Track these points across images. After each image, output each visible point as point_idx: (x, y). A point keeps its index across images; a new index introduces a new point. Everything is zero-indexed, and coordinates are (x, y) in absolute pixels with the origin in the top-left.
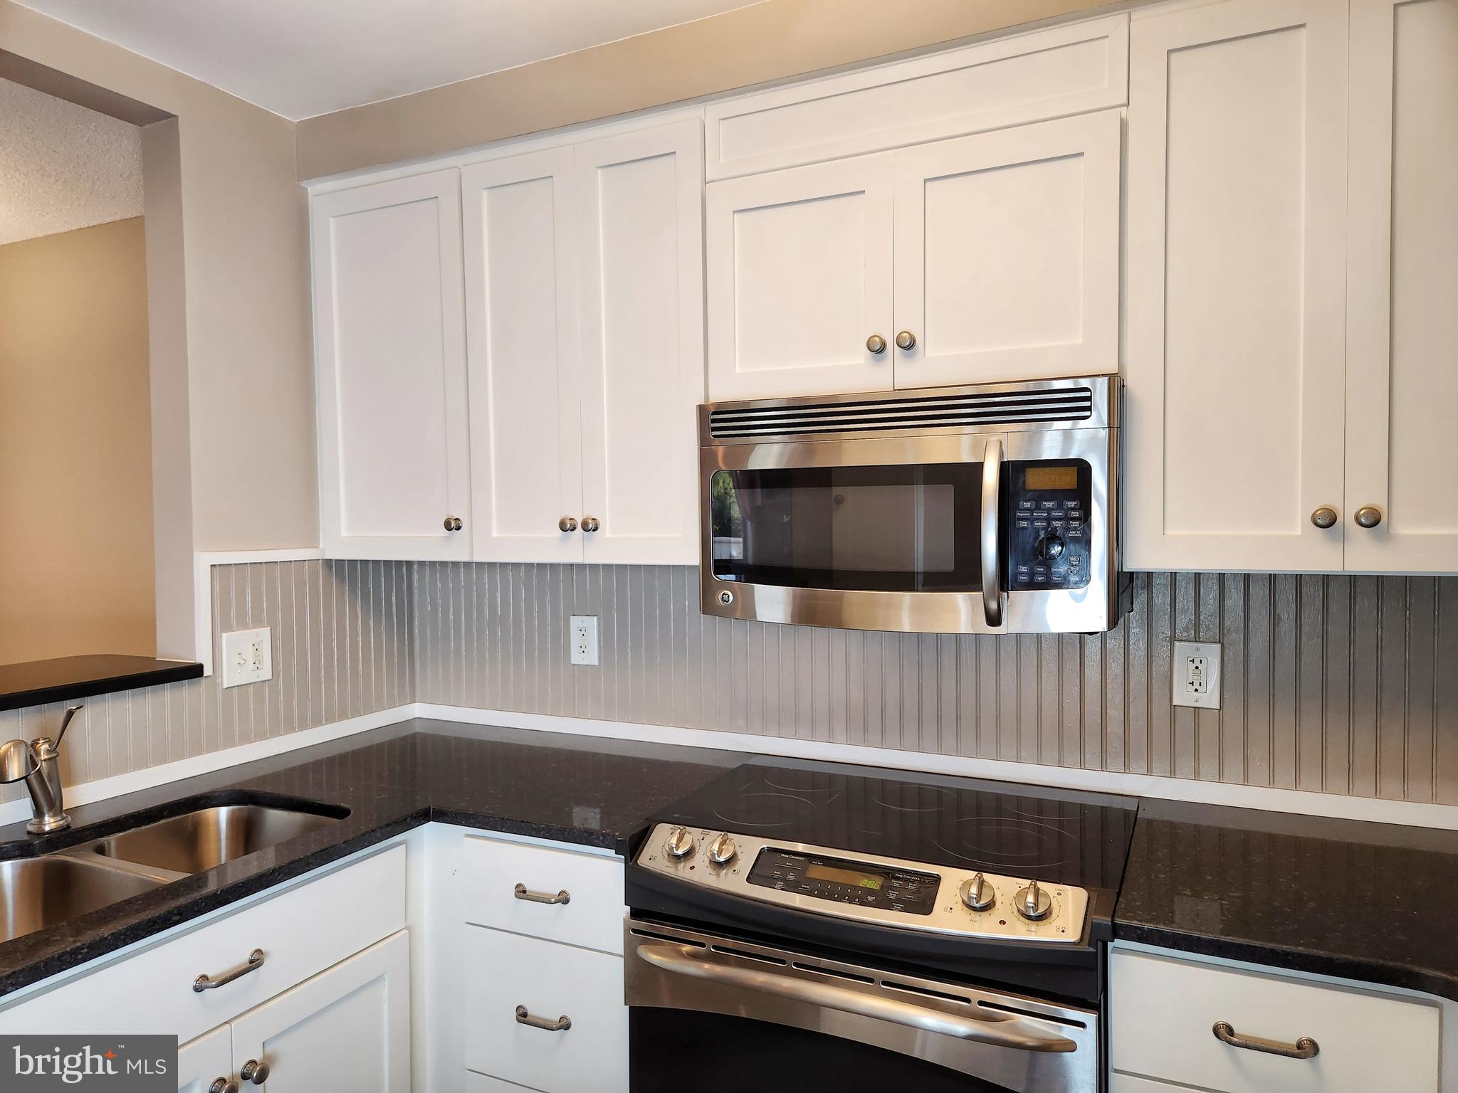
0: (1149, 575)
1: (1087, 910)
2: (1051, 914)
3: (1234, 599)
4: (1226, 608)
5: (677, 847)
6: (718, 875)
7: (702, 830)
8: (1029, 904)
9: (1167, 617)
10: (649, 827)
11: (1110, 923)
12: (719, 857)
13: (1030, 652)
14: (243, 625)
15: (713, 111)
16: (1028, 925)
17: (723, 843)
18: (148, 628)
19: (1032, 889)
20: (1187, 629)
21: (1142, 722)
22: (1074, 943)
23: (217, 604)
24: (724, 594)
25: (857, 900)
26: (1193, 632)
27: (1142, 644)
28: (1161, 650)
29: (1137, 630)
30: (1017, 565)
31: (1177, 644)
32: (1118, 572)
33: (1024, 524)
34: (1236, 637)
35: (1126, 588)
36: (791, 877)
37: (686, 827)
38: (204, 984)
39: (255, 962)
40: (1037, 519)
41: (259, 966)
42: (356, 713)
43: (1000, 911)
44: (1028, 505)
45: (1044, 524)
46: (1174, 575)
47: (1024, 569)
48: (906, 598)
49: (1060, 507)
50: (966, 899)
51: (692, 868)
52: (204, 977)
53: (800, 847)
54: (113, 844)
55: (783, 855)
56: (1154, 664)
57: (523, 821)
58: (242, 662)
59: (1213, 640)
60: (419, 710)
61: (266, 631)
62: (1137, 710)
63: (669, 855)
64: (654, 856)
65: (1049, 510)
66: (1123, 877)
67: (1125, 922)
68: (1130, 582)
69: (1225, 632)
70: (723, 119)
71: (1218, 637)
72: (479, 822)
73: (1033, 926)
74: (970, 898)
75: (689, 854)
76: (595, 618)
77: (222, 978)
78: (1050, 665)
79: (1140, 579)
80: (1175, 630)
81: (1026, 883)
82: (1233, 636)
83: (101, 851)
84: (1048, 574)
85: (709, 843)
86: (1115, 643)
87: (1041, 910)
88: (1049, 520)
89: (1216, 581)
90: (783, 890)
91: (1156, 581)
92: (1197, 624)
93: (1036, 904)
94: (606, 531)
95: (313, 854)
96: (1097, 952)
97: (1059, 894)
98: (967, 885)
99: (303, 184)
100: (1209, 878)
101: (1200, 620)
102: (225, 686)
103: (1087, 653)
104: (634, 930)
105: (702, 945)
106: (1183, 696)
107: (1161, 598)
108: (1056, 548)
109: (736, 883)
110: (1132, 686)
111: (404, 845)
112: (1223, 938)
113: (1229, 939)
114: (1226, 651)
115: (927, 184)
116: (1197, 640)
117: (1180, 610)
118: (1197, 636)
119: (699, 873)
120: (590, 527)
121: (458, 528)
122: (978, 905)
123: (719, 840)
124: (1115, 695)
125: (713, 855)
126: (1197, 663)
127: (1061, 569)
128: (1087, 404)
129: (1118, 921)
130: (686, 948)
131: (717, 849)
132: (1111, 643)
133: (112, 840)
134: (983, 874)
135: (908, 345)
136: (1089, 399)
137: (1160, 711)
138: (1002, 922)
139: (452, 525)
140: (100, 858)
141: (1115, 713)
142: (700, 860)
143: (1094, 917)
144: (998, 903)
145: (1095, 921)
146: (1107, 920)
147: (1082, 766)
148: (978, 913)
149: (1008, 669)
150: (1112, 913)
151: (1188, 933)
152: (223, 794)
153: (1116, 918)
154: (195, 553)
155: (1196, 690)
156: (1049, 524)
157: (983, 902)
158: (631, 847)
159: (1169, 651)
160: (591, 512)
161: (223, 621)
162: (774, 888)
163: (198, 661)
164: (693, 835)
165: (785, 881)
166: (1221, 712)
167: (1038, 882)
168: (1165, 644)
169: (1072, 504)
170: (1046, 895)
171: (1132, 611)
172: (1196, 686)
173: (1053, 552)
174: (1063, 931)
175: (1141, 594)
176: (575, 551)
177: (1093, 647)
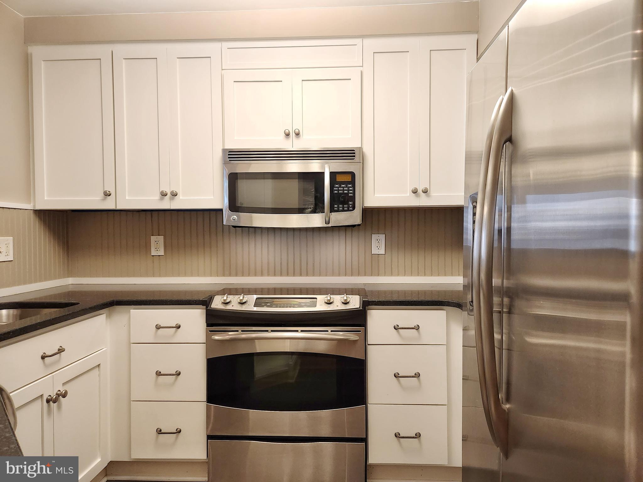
1: (360, 300)
2: (350, 302)
5: (227, 300)
6: (244, 307)
7: (233, 295)
10: (212, 297)
12: (242, 301)
14: (2, 235)
15: (225, 45)
22: (358, 308)
24: (233, 217)
25: (292, 307)
26: (377, 230)
28: (369, 237)
31: (373, 234)
33: (336, 192)
34: (389, 232)
36: (268, 304)
37: (228, 295)
40: (340, 190)
42: (46, 280)
43: (336, 303)
44: (337, 186)
47: (336, 206)
49: (346, 187)
50: (325, 302)
51: (233, 306)
55: (264, 299)
59: (383, 233)
61: (10, 240)
63: (223, 303)
64: (217, 304)
65: (343, 187)
67: (371, 300)
70: (229, 48)
72: (139, 303)
73: (345, 305)
75: (230, 303)
76: (163, 236)
81: (344, 296)
85: (236, 300)
88: (343, 190)
91: (367, 216)
94: (180, 196)
97: (351, 297)
98: (325, 298)
101: (379, 228)
104: (210, 331)
105: (238, 331)
106: (375, 250)
109: (251, 307)
114: (386, 237)
116: (379, 233)
119: (236, 307)
120: (174, 194)
123: (242, 296)
126: (379, 241)
127: (347, 205)
128: (354, 155)
130: (231, 333)
134: (330, 295)
136: (354, 153)
137: (368, 255)
138: (337, 306)
139: (107, 194)
142: (235, 303)
143: (362, 302)
147: (346, 275)
148: (329, 304)
155: (378, 249)
156: (343, 192)
158: (206, 304)
159: (371, 237)
160: (175, 189)
162: (264, 307)
164: (229, 297)
165: (266, 305)
166: (385, 256)
169: (350, 186)
172: (378, 247)
174: (354, 306)
176: (166, 205)
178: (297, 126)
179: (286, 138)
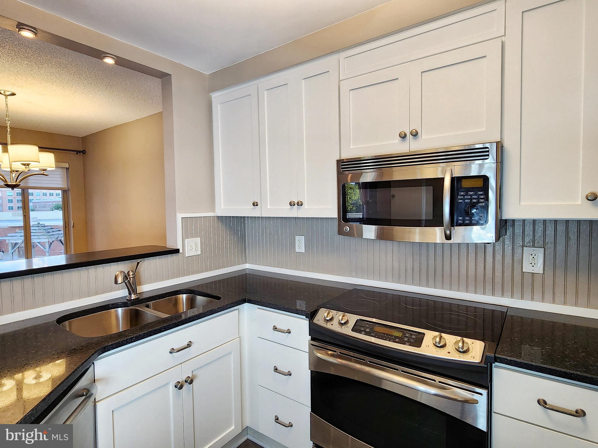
0: (513, 221)
1: (484, 350)
2: (469, 351)
3: (550, 231)
4: (546, 234)
5: (327, 317)
6: (342, 328)
7: (336, 311)
8: (460, 347)
9: (521, 237)
10: (318, 309)
11: (494, 356)
12: (341, 321)
13: (464, 250)
14: (192, 237)
15: (343, 55)
16: (459, 354)
17: (343, 316)
18: (164, 237)
19: (461, 341)
20: (529, 242)
21: (510, 278)
22: (479, 363)
23: (184, 230)
24: (346, 228)
25: (392, 340)
26: (532, 243)
27: (510, 248)
28: (518, 251)
29: (507, 242)
30: (458, 217)
31: (525, 248)
32: (500, 219)
33: (461, 201)
34: (551, 246)
35: (504, 226)
36: (368, 330)
37: (331, 310)
38: (173, 351)
39: (189, 345)
40: (466, 199)
41: (190, 346)
42: (227, 266)
43: (448, 348)
44: (462, 193)
45: (469, 201)
46: (524, 221)
47: (460, 218)
48: (417, 230)
49: (476, 194)
50: (434, 343)
51: (332, 325)
52: (173, 349)
53: (374, 320)
54: (151, 304)
55: (365, 322)
56: (515, 256)
57: (275, 305)
58: (191, 249)
59: (541, 247)
60: (248, 266)
61: (198, 240)
62: (508, 273)
63: (324, 319)
64: (320, 319)
65: (471, 195)
66: (500, 338)
67: (500, 356)
68: (505, 224)
69: (546, 244)
70: (346, 58)
71: (543, 246)
72: (262, 304)
73: (461, 355)
74: (436, 342)
75: (332, 319)
76: (304, 236)
77: (179, 349)
78: (472, 255)
79: (510, 223)
80: (524, 243)
81: (459, 338)
82: (549, 245)
83: (148, 306)
84: (471, 220)
85: (339, 316)
86: (499, 247)
87: (465, 349)
88: (471, 199)
89: (542, 223)
90: (364, 334)
91: (516, 224)
92: (534, 241)
93: (463, 347)
94: (305, 205)
95: (207, 312)
96: (488, 367)
97: (473, 343)
98: (435, 337)
99: (210, 94)
100: (537, 340)
101: (535, 239)
102: (186, 256)
103: (487, 251)
104: (312, 344)
105: (336, 352)
106: (527, 268)
107: (518, 230)
108: (474, 210)
109: (347, 331)
110: (505, 264)
111: (238, 310)
112: (542, 365)
113: (545, 366)
114: (546, 251)
115: (423, 74)
116: (534, 246)
117: (526, 235)
118: (534, 245)
119: (335, 327)
120: (300, 204)
121: (257, 205)
122: (439, 345)
123: (342, 315)
124: (499, 267)
125: (339, 320)
126: (533, 256)
127: (476, 218)
128: (487, 153)
129: (497, 355)
130: (330, 352)
131: (326, 315)
132: (497, 247)
133: (151, 303)
134: (442, 333)
135: (415, 134)
136: (488, 151)
137: (517, 273)
138: (449, 352)
139: (255, 204)
140: (147, 309)
141: (498, 274)
142: (335, 322)
143: (487, 353)
144: (447, 345)
145: (487, 355)
146: (493, 355)
147: (484, 293)
148: (439, 348)
149: (455, 256)
150: (494, 352)
151: (527, 362)
152: (185, 290)
153: (496, 354)
154: (177, 214)
155: (533, 266)
156: (471, 201)
157: (441, 344)
158: (311, 316)
159: (521, 251)
160: (300, 199)
161: (186, 235)
162: (361, 334)
163: (178, 248)
164: (333, 313)
165: (365, 331)
166: (543, 275)
167: (464, 338)
168: (520, 248)
169: (481, 193)
170: (467, 343)
171: (506, 235)
172: (533, 264)
173: (473, 212)
174: (474, 358)
175: (510, 229)
176: (295, 213)
177: (490, 249)
178: (415, 126)
179: (403, 141)
